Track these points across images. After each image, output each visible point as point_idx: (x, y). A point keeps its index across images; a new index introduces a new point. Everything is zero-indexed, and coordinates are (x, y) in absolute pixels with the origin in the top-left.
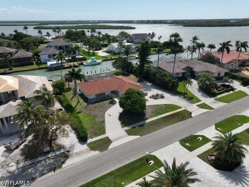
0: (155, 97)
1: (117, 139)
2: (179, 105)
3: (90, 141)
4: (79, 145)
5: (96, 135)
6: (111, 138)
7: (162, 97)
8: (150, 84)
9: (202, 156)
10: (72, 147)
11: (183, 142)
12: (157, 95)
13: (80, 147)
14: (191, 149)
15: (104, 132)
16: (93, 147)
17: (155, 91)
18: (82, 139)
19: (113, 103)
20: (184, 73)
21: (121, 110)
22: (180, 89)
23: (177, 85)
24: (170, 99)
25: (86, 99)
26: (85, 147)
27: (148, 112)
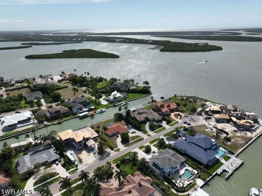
0: (132, 133)
1: (122, 148)
2: (140, 135)
3: (114, 150)
4: (112, 151)
5: (115, 148)
6: (120, 148)
7: (135, 133)
8: (130, 126)
9: (143, 151)
10: (110, 151)
11: (139, 148)
12: (133, 132)
13: (112, 152)
14: (141, 149)
15: (118, 147)
16: (116, 151)
17: (133, 130)
18: (112, 149)
19: (118, 137)
20: (144, 120)
21: (121, 139)
22: (142, 128)
23: (141, 127)
24: (138, 133)
25: (108, 136)
26: (113, 151)
27: (130, 139)
